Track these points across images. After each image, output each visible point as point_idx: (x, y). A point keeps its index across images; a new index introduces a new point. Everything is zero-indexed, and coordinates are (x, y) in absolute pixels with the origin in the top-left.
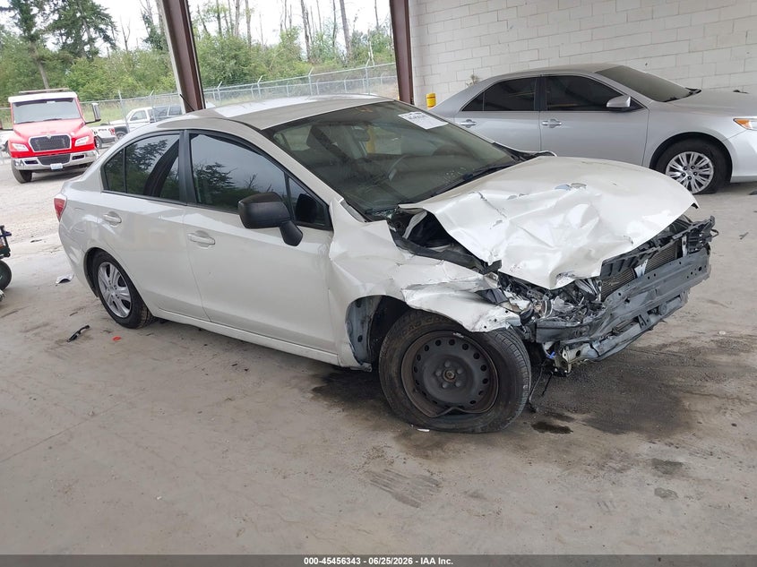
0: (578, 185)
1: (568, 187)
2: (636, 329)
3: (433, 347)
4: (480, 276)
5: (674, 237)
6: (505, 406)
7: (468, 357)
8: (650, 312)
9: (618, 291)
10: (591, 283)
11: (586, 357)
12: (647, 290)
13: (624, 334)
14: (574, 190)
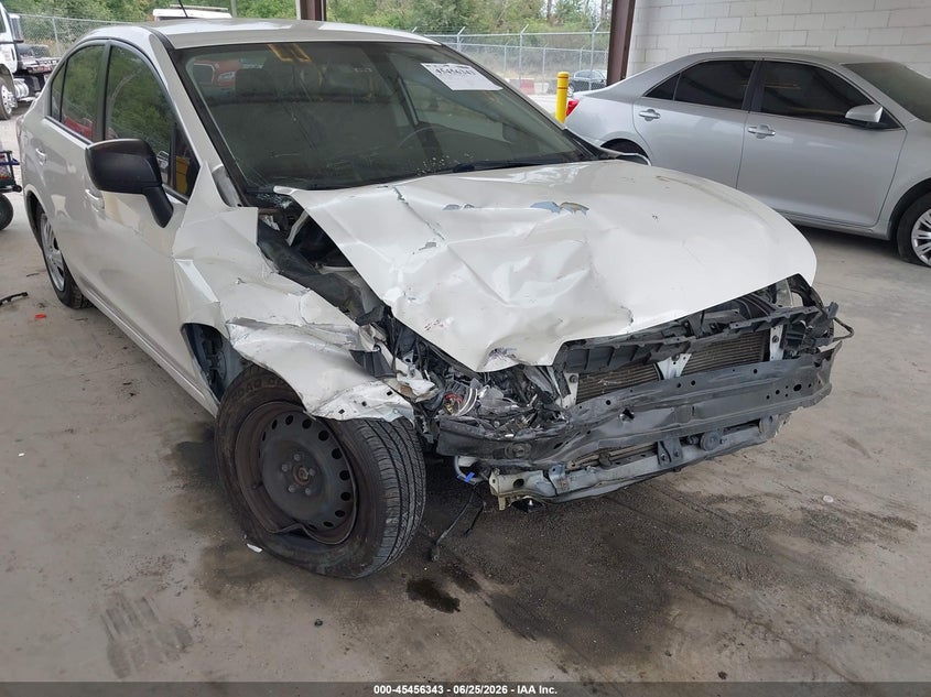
0: (576, 207)
1: (555, 208)
2: (649, 465)
3: (282, 424)
4: (355, 326)
5: (733, 326)
6: (361, 544)
7: (322, 452)
8: (684, 441)
9: (606, 398)
10: (552, 373)
11: (532, 491)
12: (670, 404)
13: (619, 467)
14: (566, 213)
